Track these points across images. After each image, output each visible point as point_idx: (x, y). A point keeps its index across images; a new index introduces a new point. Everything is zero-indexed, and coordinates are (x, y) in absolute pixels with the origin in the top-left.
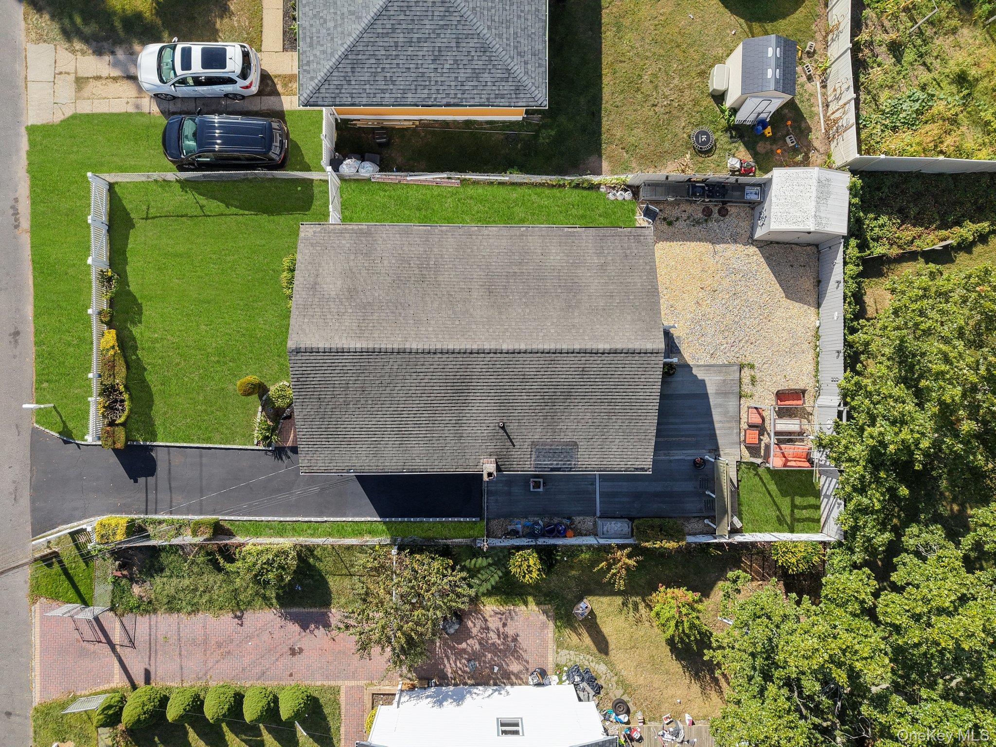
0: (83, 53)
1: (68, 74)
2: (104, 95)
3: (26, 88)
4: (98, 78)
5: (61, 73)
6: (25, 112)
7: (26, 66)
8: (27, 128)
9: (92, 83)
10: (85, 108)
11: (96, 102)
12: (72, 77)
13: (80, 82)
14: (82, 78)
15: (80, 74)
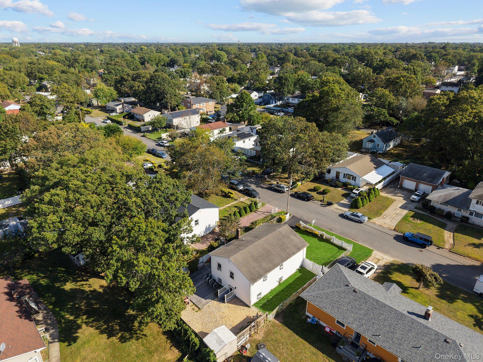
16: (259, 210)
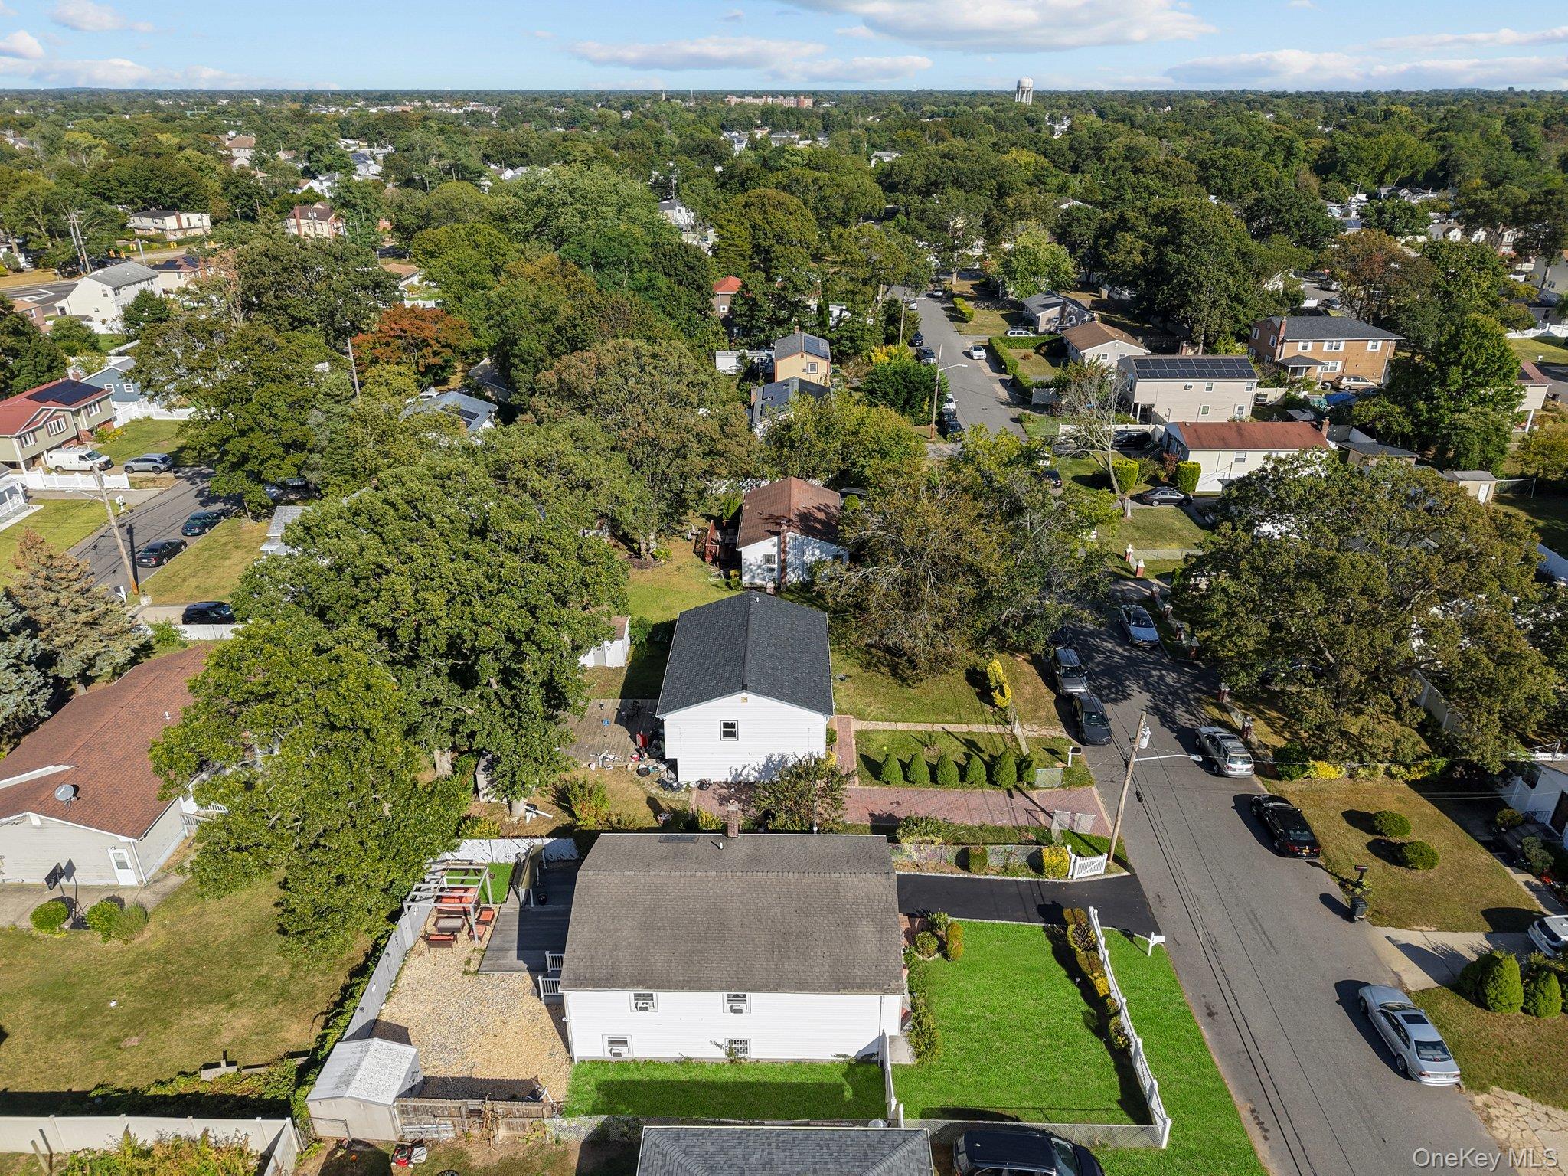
16: (1034, 794)
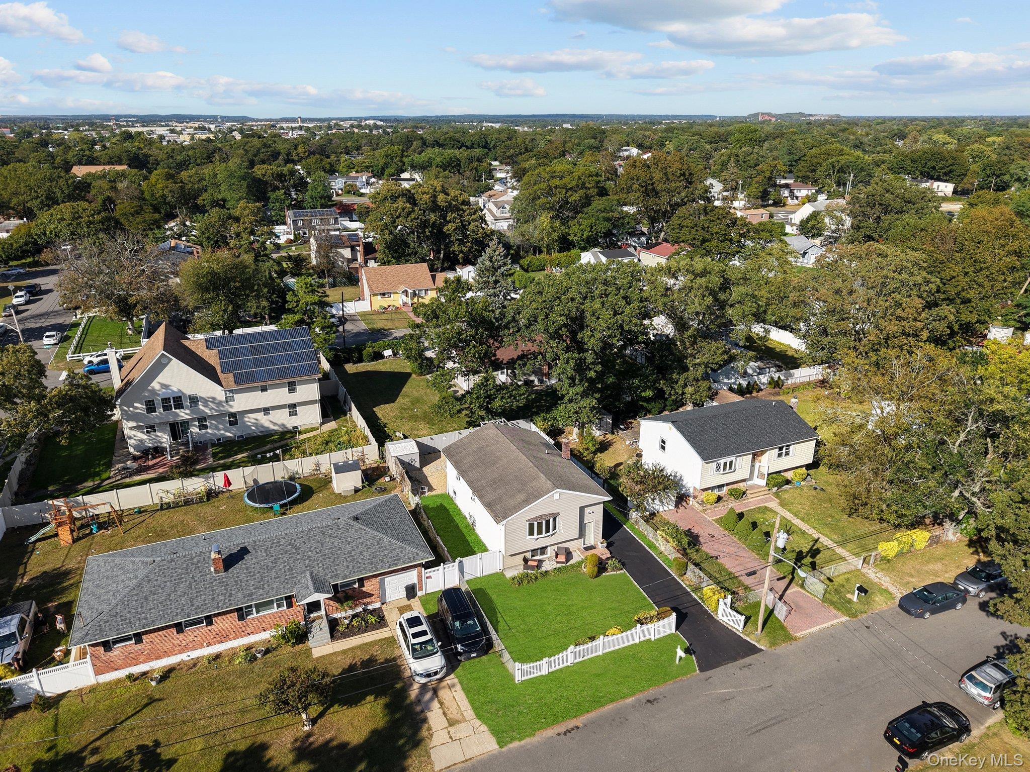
0: (429, 729)
1: (449, 733)
2: (456, 706)
3: (471, 759)
4: (445, 714)
5: (451, 738)
6: (490, 753)
7: (453, 765)
8: (501, 747)
9: (450, 716)
10: (469, 713)
11: (462, 709)
12: (451, 729)
13: (452, 723)
14: (448, 722)
15: (446, 725)
